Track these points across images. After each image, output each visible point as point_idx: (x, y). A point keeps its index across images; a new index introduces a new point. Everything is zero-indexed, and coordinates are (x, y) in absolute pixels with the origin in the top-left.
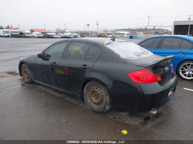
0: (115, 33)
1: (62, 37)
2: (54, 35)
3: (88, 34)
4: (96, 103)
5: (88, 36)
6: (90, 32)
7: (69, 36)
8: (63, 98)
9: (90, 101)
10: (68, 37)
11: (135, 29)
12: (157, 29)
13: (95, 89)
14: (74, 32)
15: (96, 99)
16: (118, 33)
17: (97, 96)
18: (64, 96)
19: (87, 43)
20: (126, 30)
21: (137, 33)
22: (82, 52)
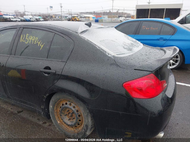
0: (80, 16)
1: (22, 21)
2: (12, 18)
3: (52, 17)
4: (70, 125)
5: (52, 19)
6: (53, 15)
7: (29, 19)
8: (19, 114)
9: (60, 121)
10: (29, 21)
11: (100, 12)
12: (120, 13)
13: (68, 106)
14: (35, 15)
15: (69, 119)
17: (71, 115)
18: (20, 110)
19: (49, 30)
20: (91, 13)
21: (102, 16)
22: (42, 45)
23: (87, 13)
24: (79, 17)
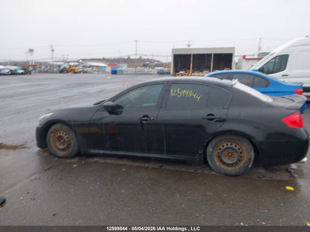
0: (84, 65)
12: (145, 59)
15: (230, 159)
16: (88, 65)
17: (231, 154)
18: (161, 165)
22: (194, 94)
23: (92, 60)
24: (81, 67)
